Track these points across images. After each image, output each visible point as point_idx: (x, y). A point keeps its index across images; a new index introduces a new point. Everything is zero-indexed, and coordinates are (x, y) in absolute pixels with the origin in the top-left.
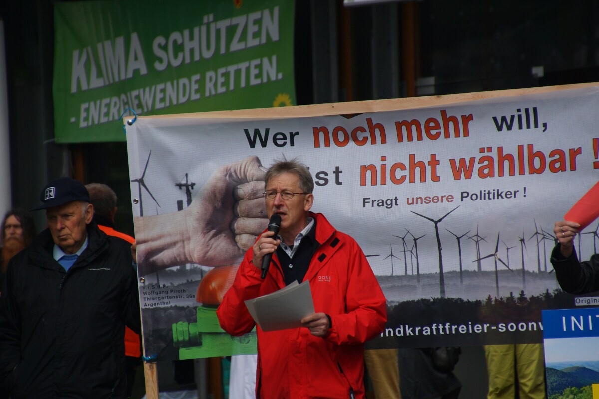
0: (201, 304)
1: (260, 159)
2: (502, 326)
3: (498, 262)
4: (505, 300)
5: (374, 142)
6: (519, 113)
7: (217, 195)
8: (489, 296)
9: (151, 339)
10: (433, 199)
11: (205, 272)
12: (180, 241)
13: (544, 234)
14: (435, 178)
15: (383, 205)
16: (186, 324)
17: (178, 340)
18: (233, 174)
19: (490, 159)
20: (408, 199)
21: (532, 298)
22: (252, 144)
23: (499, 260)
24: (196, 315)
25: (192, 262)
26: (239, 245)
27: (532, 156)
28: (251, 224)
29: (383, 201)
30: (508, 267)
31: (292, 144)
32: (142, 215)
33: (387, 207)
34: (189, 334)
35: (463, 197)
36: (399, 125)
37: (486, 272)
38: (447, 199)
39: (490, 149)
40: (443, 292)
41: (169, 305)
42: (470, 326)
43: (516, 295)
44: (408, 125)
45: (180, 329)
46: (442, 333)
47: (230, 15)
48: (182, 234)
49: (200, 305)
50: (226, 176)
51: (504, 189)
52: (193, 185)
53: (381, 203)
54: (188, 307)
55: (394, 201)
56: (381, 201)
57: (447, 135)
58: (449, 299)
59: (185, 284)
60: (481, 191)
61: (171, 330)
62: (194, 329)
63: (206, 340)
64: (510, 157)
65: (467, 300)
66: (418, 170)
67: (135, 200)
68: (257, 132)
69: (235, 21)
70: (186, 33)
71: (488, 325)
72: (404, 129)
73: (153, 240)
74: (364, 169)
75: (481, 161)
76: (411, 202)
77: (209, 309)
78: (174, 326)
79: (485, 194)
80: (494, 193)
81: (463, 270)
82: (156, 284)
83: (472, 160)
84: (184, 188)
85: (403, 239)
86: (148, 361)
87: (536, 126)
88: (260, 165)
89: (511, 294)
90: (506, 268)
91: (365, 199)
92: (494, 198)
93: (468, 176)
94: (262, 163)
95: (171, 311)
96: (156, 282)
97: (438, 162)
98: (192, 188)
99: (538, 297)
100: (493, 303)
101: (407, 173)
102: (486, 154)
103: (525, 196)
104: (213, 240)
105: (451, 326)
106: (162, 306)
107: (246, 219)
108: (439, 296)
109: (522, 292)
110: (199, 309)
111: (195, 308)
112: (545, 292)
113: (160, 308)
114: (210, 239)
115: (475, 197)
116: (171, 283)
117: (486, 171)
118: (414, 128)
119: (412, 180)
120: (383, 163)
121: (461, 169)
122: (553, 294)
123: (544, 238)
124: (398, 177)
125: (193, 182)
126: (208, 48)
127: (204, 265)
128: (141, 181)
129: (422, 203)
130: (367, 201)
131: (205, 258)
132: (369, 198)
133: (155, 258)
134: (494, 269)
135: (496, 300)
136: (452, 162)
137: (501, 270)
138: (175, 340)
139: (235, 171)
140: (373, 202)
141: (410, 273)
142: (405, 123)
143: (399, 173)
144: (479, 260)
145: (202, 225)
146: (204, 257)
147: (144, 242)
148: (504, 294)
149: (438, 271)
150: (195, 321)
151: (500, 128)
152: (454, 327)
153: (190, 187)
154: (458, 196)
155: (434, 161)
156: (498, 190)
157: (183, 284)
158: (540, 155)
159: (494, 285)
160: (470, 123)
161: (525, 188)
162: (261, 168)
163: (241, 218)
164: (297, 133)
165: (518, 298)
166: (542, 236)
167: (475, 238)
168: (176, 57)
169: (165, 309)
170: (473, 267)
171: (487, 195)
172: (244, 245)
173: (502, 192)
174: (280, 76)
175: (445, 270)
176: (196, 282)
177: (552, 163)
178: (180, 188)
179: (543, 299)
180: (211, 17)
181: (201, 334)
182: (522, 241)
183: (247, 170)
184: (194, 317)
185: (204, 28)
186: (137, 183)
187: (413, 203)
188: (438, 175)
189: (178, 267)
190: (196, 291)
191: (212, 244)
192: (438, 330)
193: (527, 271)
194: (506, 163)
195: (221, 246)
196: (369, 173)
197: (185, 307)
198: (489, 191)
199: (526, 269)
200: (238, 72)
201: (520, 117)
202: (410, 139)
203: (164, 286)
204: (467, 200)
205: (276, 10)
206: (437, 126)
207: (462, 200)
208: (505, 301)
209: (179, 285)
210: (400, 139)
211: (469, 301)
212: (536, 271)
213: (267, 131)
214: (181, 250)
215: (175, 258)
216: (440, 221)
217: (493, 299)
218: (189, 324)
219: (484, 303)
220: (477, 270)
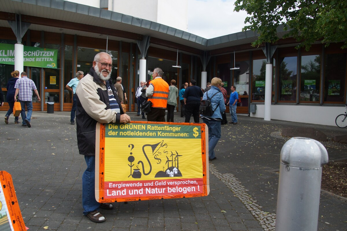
47: (43, 51)
69: (44, 52)
70: (32, 52)
126: (37, 55)
168: (29, 55)
174: (53, 61)
180: (39, 51)
185: (37, 52)
200: (44, 59)
205: (53, 52)
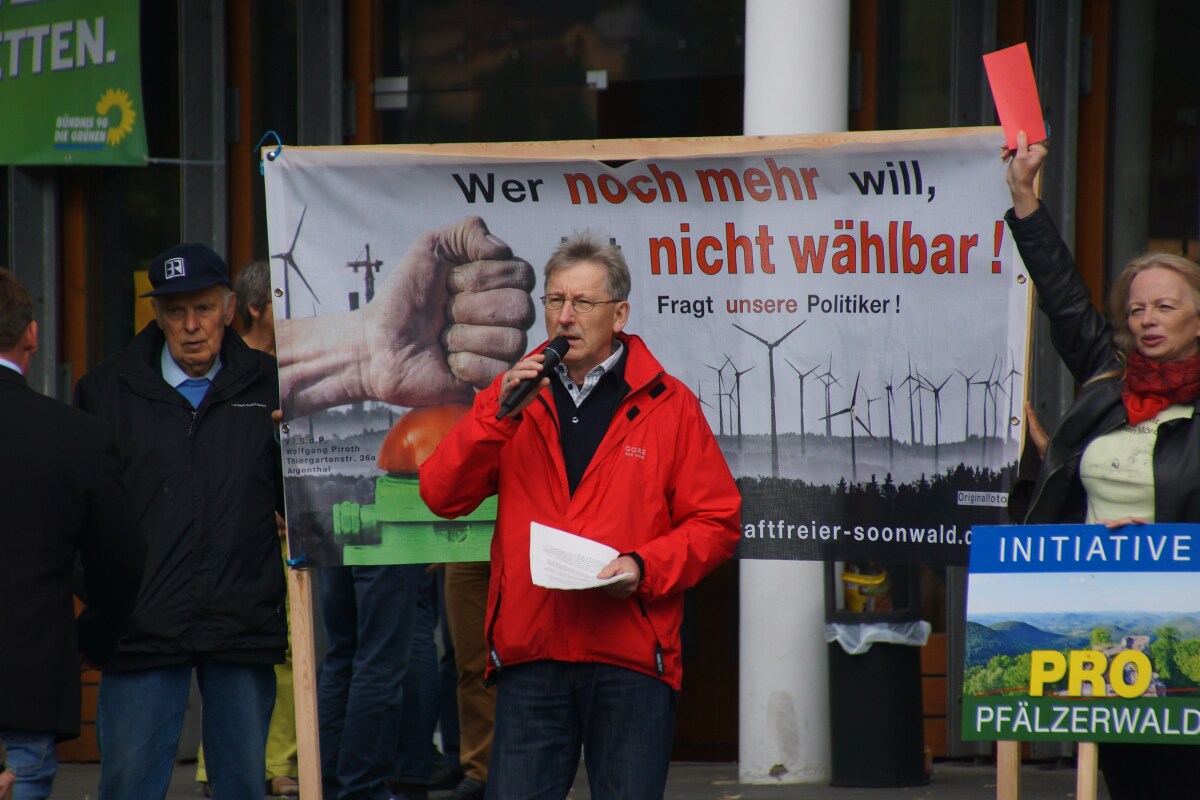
0: (386, 472)
1: (485, 221)
2: (859, 530)
3: (856, 422)
4: (864, 487)
5: (667, 198)
6: (891, 168)
7: (420, 282)
8: (842, 480)
9: (297, 529)
10: (766, 306)
11: (397, 415)
12: (354, 362)
13: (921, 379)
14: (769, 268)
15: (689, 311)
16: (356, 505)
17: (342, 532)
18: (445, 246)
19: (849, 240)
20: (728, 302)
21: (903, 487)
22: (471, 198)
23: (857, 418)
24: (374, 491)
25: (374, 399)
26: (454, 370)
27: (909, 241)
28: (476, 334)
29: (688, 303)
30: (869, 432)
31: (535, 198)
32: (288, 316)
33: (696, 315)
34: (361, 523)
35: (810, 305)
36: (703, 177)
37: (838, 437)
38: (788, 306)
39: (850, 224)
40: (775, 467)
41: (328, 473)
42: (814, 528)
43: (881, 481)
44: (719, 177)
45: (346, 514)
46: (772, 536)
48: (356, 350)
49: (383, 473)
50: (433, 250)
51: (869, 297)
52: (379, 264)
53: (687, 307)
54: (361, 477)
55: (706, 305)
56: (685, 304)
57: (782, 197)
58: (783, 479)
59: (361, 436)
60: (836, 297)
61: (331, 514)
62: (369, 516)
63: (390, 536)
64: (877, 240)
65: (809, 484)
66: (740, 250)
67: (278, 291)
68: (474, 179)
71: (839, 528)
72: (712, 182)
73: (307, 359)
74: (655, 245)
75: (837, 243)
76: (732, 308)
77: (399, 480)
78: (336, 508)
79: (842, 302)
80: (855, 301)
81: (806, 431)
82: (307, 436)
83: (824, 240)
84: (363, 270)
85: (720, 372)
86: (294, 567)
87: (919, 191)
88: (487, 233)
89: (873, 477)
90: (867, 434)
91: (660, 298)
92: (855, 311)
93: (818, 269)
94: (489, 228)
95: (331, 482)
96: (308, 433)
97: (771, 240)
98: (378, 270)
99: (910, 485)
100: (847, 491)
101: (723, 255)
102: (844, 231)
103: (898, 311)
104: (410, 361)
105: (785, 525)
106: (316, 474)
107: (466, 326)
108: (770, 475)
109: (889, 475)
110: (382, 481)
111: (374, 479)
112: (920, 478)
113: (312, 477)
114: (405, 360)
115: (829, 306)
116: (334, 435)
117: (844, 261)
118: (727, 181)
119: (733, 269)
120: (685, 235)
121: (808, 255)
122: (931, 483)
123: (919, 386)
124: (710, 262)
125: (379, 260)
127: (395, 404)
128: (288, 258)
129: (749, 311)
130: (664, 301)
131: (397, 392)
132: (667, 297)
133: (309, 390)
134: (850, 435)
135: (852, 487)
136: (793, 240)
137: (860, 437)
138: (337, 531)
139: (447, 242)
140: (674, 304)
141: (727, 432)
142: (711, 172)
143: (711, 255)
144: (828, 417)
145: (393, 335)
146: (395, 389)
147: (290, 362)
148: (864, 479)
149: (770, 433)
150: (372, 501)
151: (864, 191)
152: (790, 528)
153: (374, 269)
154: (803, 304)
155: (765, 239)
156: (861, 297)
157: (356, 436)
158: (919, 240)
159: (850, 461)
160: (815, 179)
161: (898, 297)
162: (488, 237)
163: (459, 326)
164: (540, 182)
165: (883, 486)
166: (917, 384)
167: (826, 378)
169: (321, 480)
170: (820, 429)
171: (845, 304)
172: (463, 371)
173: (866, 301)
175: (778, 432)
176: (381, 433)
177: (936, 256)
178: (356, 270)
179: (917, 491)
181: (380, 524)
182: (889, 388)
183: (467, 240)
184: (371, 494)
186: (281, 262)
187: (735, 311)
188: (772, 262)
189: (350, 407)
190: (377, 448)
191: (409, 369)
192: (766, 530)
193: (897, 441)
194: (872, 250)
195: (423, 371)
196: (663, 252)
197: (356, 476)
198: (848, 297)
199: (894, 437)
201: (893, 174)
202: (724, 197)
203: (321, 439)
204: (817, 309)
206: (764, 181)
207: (810, 310)
208: (864, 490)
209: (349, 439)
210: (708, 197)
211: (812, 487)
212: (909, 442)
213: (491, 178)
214: (355, 377)
215: (345, 391)
216: (777, 343)
217: (848, 485)
218: (361, 507)
219: (834, 490)
220: (825, 434)
